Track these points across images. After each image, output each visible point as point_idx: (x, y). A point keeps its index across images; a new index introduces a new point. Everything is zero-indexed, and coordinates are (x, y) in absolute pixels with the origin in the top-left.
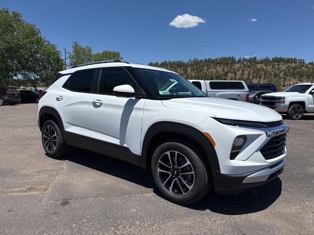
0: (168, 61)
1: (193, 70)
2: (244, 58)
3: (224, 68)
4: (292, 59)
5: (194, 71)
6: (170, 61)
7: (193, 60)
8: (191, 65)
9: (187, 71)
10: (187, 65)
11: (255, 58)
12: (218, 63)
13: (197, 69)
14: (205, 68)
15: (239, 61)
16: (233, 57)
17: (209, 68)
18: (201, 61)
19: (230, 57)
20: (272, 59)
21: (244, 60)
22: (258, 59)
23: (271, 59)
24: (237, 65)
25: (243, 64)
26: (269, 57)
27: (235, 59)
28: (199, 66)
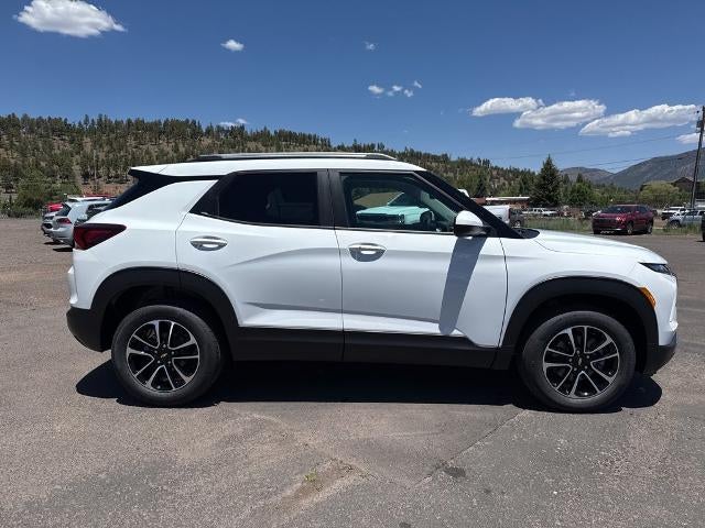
0: (19, 116)
1: (97, 144)
2: (218, 127)
3: (177, 145)
4: (310, 137)
5: (101, 146)
6: (25, 116)
7: (96, 119)
8: (92, 132)
9: (81, 146)
10: (80, 131)
11: (242, 127)
12: (160, 133)
13: (109, 143)
14: (131, 142)
15: (209, 131)
16: (194, 122)
17: (140, 142)
18: (117, 123)
19: (187, 121)
20: (275, 132)
21: (220, 129)
22: (248, 131)
23: (272, 133)
24: (207, 141)
25: (218, 138)
26: (268, 128)
27: (200, 127)
28: (112, 136)
